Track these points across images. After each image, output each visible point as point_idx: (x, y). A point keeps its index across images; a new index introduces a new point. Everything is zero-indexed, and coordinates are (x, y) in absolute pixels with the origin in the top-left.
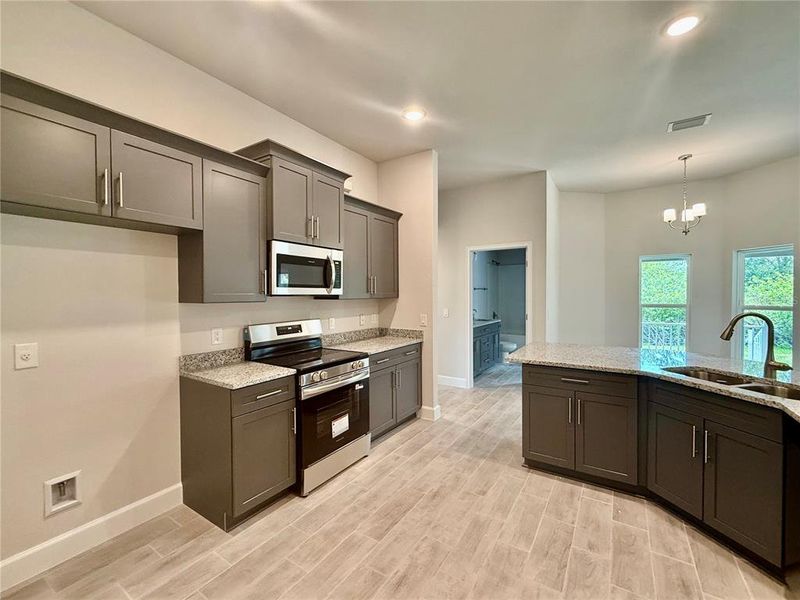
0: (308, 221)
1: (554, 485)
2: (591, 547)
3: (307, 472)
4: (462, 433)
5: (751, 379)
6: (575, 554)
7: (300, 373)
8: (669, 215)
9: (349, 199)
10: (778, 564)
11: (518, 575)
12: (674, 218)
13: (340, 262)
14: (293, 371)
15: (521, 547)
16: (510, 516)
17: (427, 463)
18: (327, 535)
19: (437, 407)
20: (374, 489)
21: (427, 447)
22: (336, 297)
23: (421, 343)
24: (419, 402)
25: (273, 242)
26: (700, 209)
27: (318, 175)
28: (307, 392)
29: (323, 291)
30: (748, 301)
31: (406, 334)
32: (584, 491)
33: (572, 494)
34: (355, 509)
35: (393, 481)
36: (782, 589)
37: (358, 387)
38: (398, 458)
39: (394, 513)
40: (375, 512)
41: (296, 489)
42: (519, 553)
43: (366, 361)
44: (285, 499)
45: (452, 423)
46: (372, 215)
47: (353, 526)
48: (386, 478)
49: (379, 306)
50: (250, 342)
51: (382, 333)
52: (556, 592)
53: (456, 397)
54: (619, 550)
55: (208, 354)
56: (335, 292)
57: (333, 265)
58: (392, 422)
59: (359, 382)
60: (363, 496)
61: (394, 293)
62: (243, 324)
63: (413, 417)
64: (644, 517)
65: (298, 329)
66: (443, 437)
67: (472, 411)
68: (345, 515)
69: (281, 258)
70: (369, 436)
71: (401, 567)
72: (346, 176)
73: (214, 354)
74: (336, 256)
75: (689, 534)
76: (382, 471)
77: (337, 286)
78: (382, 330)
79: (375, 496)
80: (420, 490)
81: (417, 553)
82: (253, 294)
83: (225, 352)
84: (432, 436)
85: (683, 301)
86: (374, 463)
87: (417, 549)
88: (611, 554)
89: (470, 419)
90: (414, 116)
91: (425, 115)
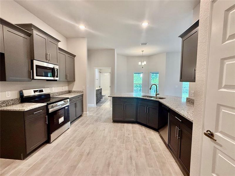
0: (46, 54)
1: (120, 125)
2: (129, 135)
3: (52, 135)
4: (96, 118)
5: (154, 97)
6: (126, 137)
7: (48, 104)
8: (140, 63)
9: (60, 49)
10: (157, 128)
11: (116, 144)
12: (140, 64)
13: (57, 69)
14: (45, 104)
15: (115, 138)
16: (111, 133)
17: (88, 126)
18: (62, 150)
19: (88, 112)
20: (74, 135)
21: (87, 123)
22: (56, 80)
23: (83, 94)
24: (83, 111)
25: (34, 60)
26: (145, 63)
27: (50, 39)
28: (51, 110)
29: (52, 78)
30: (152, 83)
31: (78, 92)
32: (126, 125)
33: (123, 126)
34: (70, 142)
35: (79, 133)
36: (158, 132)
37: (66, 108)
38: (79, 127)
39: (82, 140)
40: (76, 141)
41: (48, 141)
42: (115, 140)
43: (68, 100)
44: (44, 145)
45: (92, 116)
46: (67, 55)
47: (71, 146)
48: (77, 132)
49: (68, 84)
50: (23, 96)
51: (69, 92)
52: (123, 144)
53: (92, 109)
54: (133, 134)
55: (4, 101)
56: (56, 79)
57: (56, 70)
58: (75, 118)
59: (66, 106)
60: (71, 138)
61: (73, 80)
62: (20, 89)
63: (81, 116)
64: (137, 127)
65: (42, 91)
66: (91, 119)
67: (97, 112)
68: (67, 144)
69: (37, 66)
70: (70, 122)
71: (87, 151)
72: (59, 41)
73: (7, 101)
74: (56, 67)
75: (144, 128)
76: (75, 131)
77: (57, 77)
78: (70, 91)
79: (75, 137)
80: (88, 133)
81: (91, 147)
82: (26, 78)
83: (12, 100)
84: (88, 120)
85: (141, 83)
86: (72, 129)
87: (91, 146)
88: (132, 134)
89: (97, 114)
90: (82, 27)
91: (85, 27)
